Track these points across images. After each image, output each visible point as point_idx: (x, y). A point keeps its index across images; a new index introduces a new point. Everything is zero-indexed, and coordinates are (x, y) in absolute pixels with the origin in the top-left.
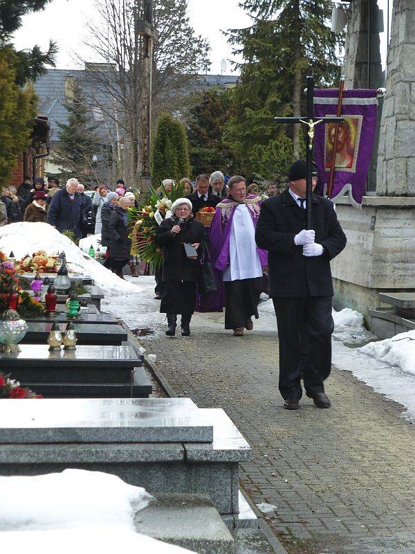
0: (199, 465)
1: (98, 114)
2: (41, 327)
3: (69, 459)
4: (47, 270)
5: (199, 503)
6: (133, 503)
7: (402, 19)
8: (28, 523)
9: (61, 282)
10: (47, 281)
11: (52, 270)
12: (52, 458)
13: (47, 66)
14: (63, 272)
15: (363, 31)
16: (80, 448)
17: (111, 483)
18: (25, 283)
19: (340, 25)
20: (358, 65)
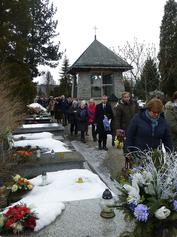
0: (59, 130)
1: (43, 90)
2: (38, 116)
3: (44, 131)
4: (38, 109)
5: (60, 135)
6: (52, 136)
7: (79, 77)
8: (39, 139)
9: (40, 110)
10: (38, 110)
11: (39, 109)
12: (41, 131)
13: (37, 84)
14: (40, 109)
15: (75, 79)
16: (45, 129)
17: (49, 133)
18: (36, 110)
19: (72, 78)
20: (74, 83)
